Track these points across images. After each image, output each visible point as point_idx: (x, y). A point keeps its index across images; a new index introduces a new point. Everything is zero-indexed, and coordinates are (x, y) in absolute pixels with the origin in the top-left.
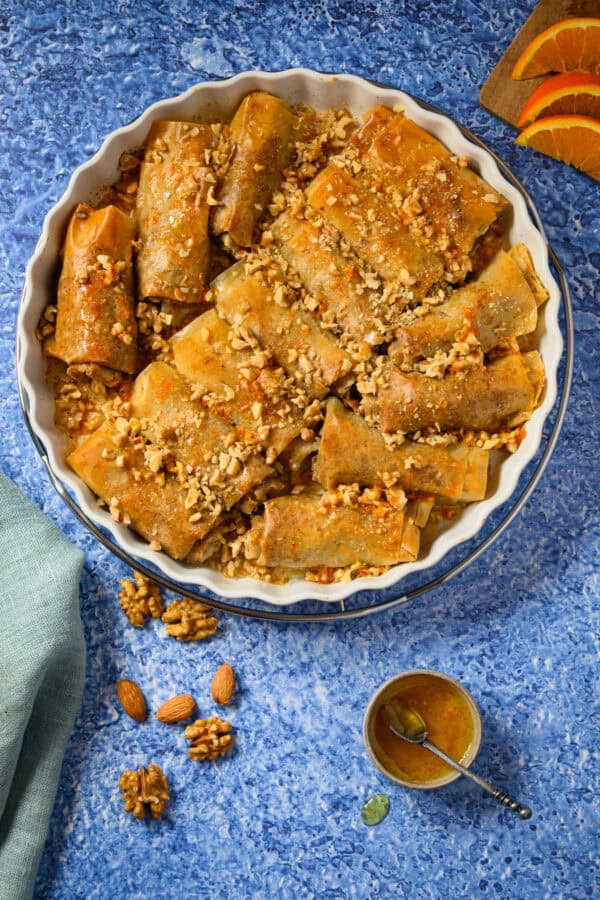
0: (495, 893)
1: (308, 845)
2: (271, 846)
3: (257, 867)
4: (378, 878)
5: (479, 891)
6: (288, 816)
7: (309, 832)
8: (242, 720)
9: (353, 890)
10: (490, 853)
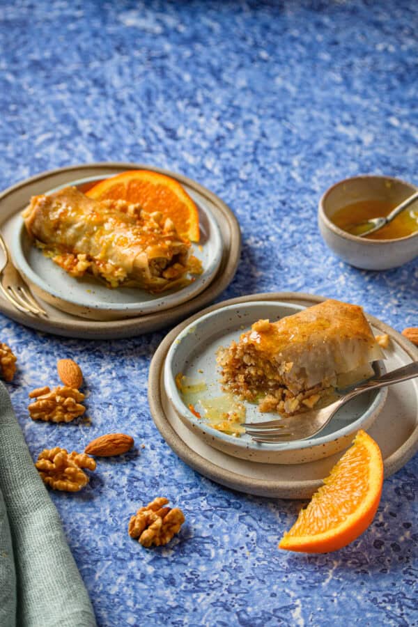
0: (392, 552)
1: (178, 498)
2: (135, 496)
3: (117, 513)
4: (255, 530)
5: (374, 549)
6: (157, 474)
7: (179, 488)
8: (116, 398)
9: (226, 539)
10: (385, 517)
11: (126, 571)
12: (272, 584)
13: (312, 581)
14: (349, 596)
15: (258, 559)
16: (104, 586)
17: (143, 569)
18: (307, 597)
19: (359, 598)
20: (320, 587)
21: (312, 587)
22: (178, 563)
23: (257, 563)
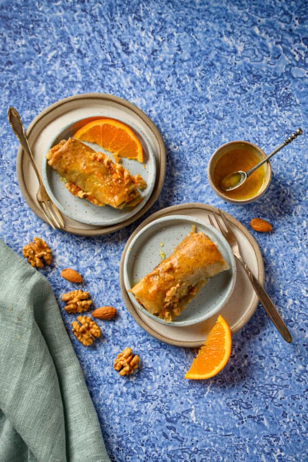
0: (238, 374)
1: (136, 343)
2: (116, 342)
3: (108, 354)
4: (173, 362)
5: (229, 372)
6: (126, 327)
7: (137, 336)
8: (103, 274)
9: (160, 368)
10: (236, 352)
11: (113, 391)
12: (182, 396)
13: (199, 394)
14: (217, 402)
15: (175, 381)
16: (104, 401)
17: (121, 389)
18: (197, 403)
19: (221, 403)
20: (203, 397)
21: (200, 397)
22: (138, 385)
23: (174, 383)
